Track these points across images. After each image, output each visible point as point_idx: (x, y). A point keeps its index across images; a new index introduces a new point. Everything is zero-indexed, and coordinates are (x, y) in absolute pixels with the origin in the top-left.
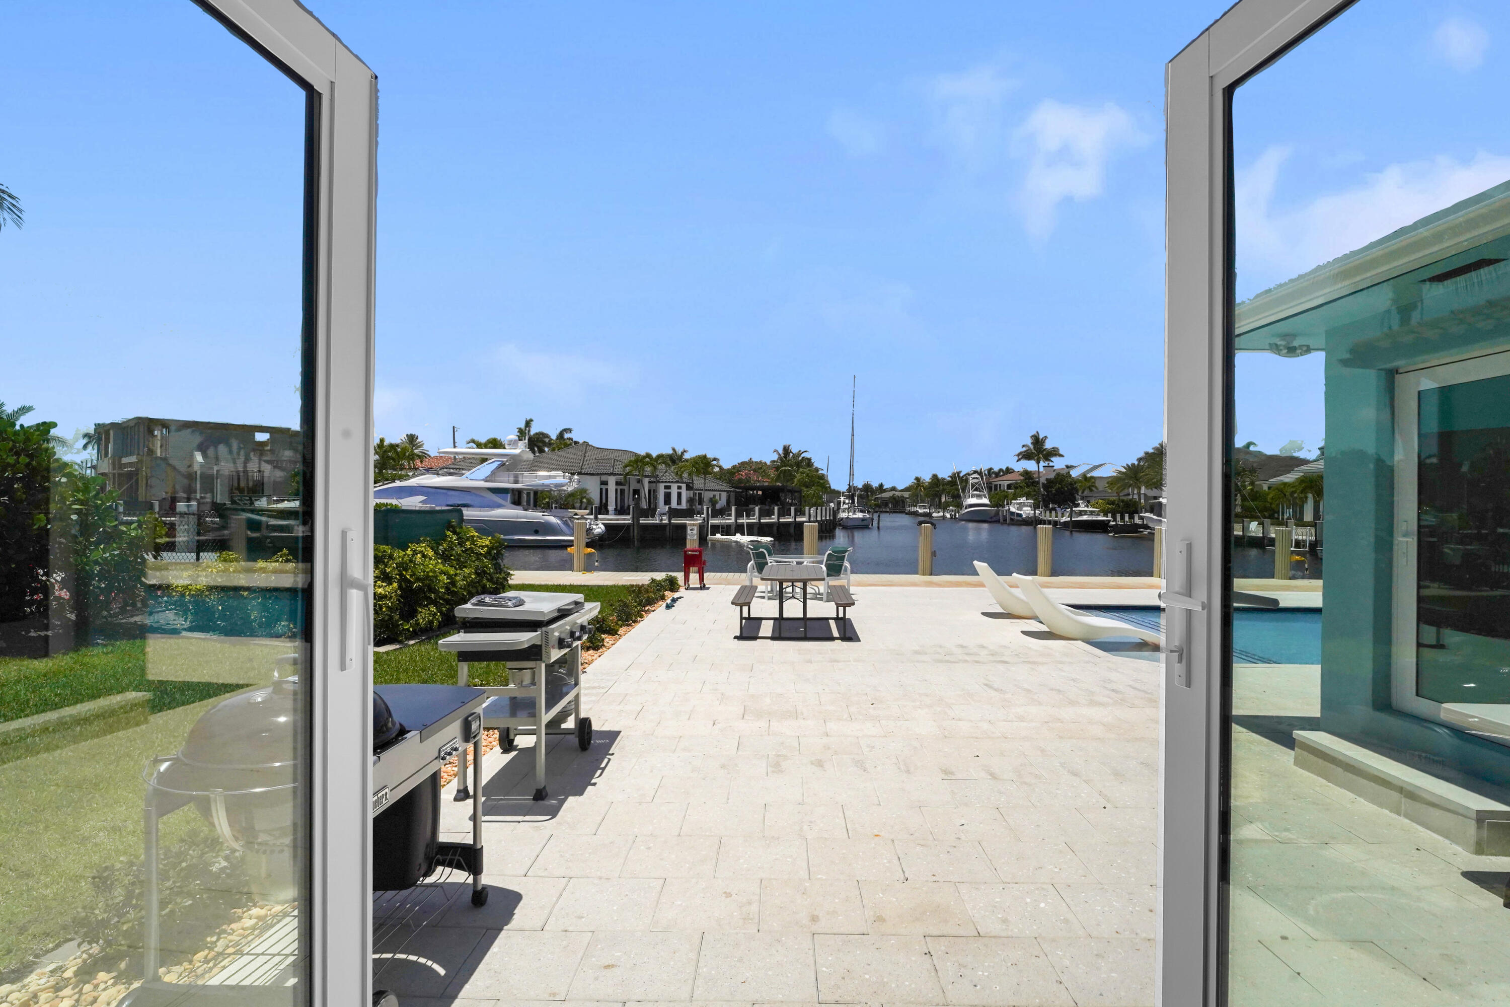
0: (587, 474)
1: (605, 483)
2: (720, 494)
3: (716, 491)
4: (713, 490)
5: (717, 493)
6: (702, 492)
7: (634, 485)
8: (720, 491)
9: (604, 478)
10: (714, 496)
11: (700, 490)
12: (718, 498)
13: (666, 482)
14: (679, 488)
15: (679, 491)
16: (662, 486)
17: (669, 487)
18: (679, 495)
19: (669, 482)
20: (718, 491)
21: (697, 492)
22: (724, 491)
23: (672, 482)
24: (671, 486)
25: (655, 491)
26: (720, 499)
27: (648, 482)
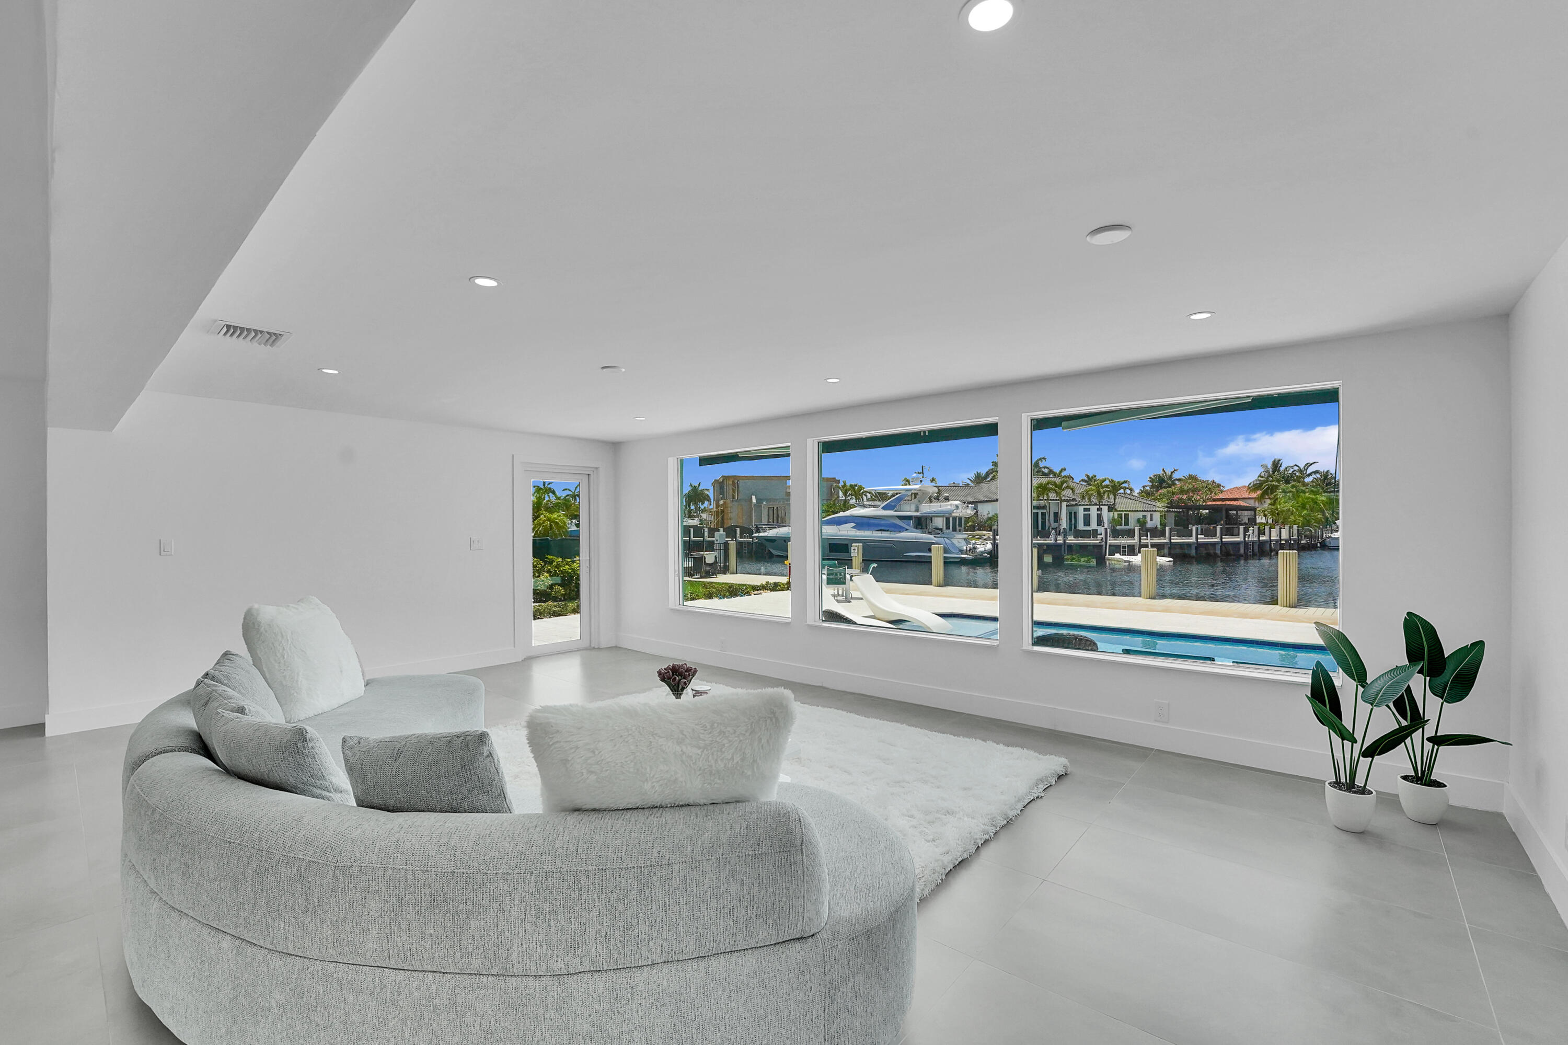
2: (1151, 515)
3: (1147, 511)
4: (1145, 511)
5: (1148, 514)
6: (1129, 513)
7: (1054, 509)
8: (1153, 511)
10: (1145, 517)
11: (1127, 511)
12: (1148, 519)
13: (1084, 505)
14: (1099, 509)
15: (1100, 512)
16: (1081, 509)
17: (1088, 510)
18: (1100, 516)
19: (1087, 505)
20: (1150, 511)
21: (1123, 513)
22: (1156, 511)
23: (1090, 505)
24: (1089, 508)
25: (1075, 513)
26: (1151, 520)
27: (1067, 506)
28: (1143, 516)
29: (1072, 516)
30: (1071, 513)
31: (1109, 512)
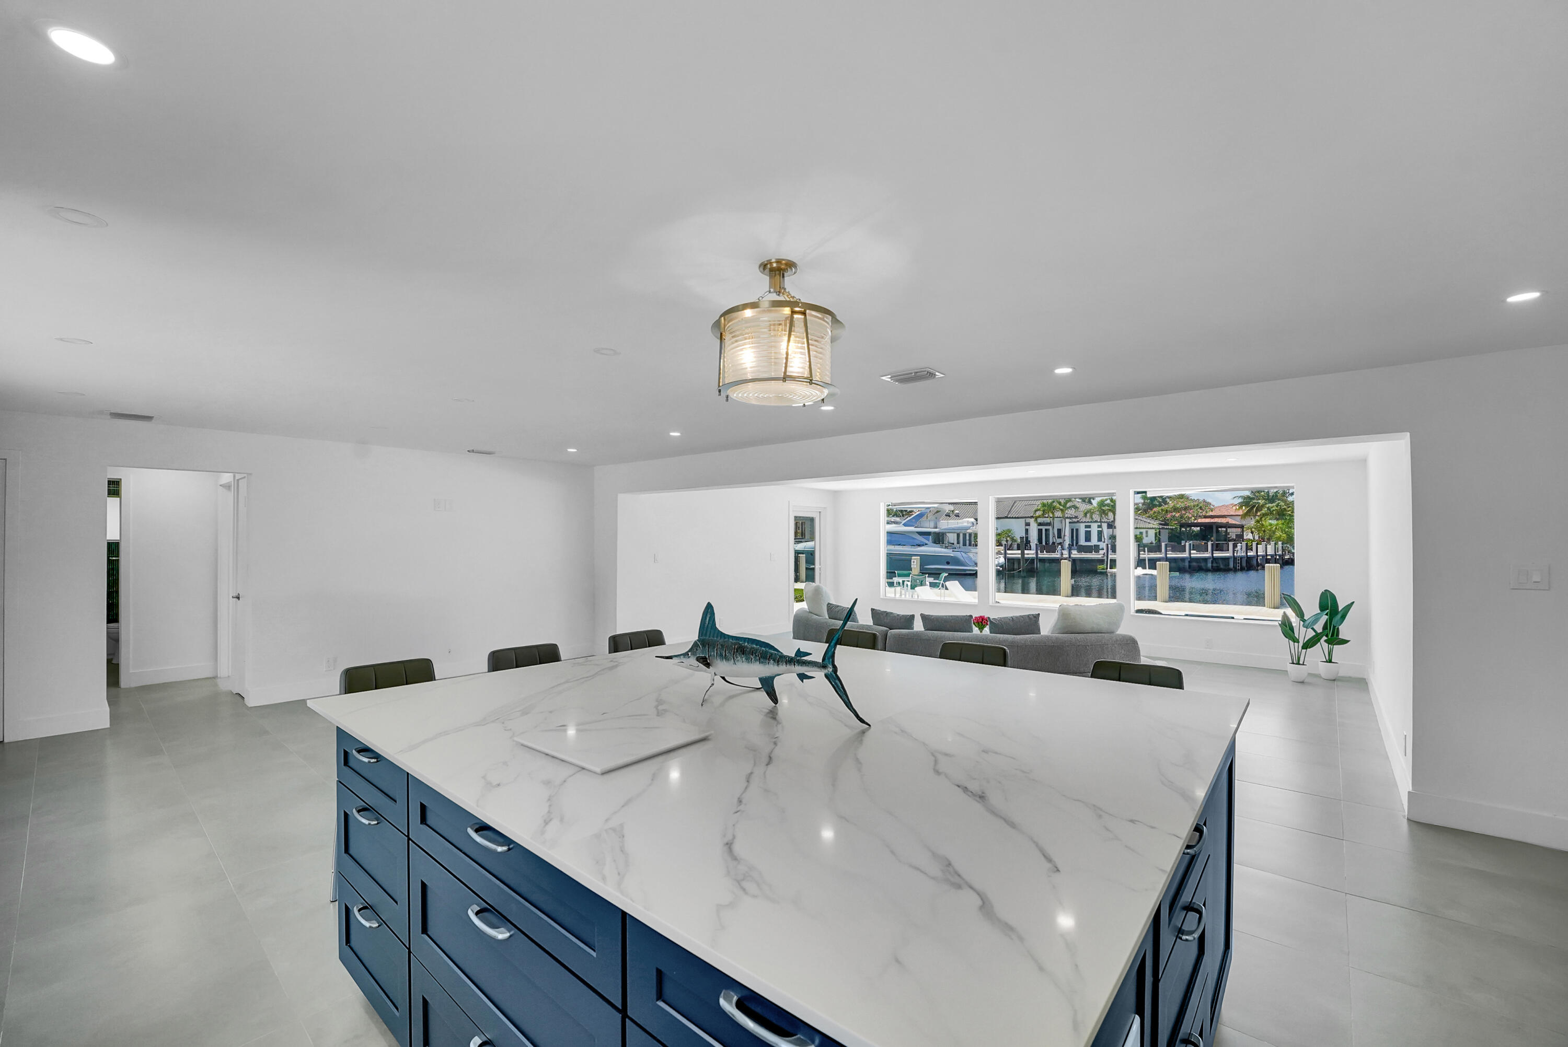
0: (1013, 518)
1: (1028, 524)
2: (1147, 532)
3: (1143, 528)
5: (1144, 531)
7: (1057, 525)
8: (1148, 528)
9: (1028, 520)
12: (1144, 535)
14: (1099, 526)
15: (1099, 529)
16: (1083, 526)
17: (1089, 527)
18: (1100, 533)
19: (1088, 522)
20: (1146, 528)
22: (1153, 528)
23: (1091, 522)
25: (1077, 530)
26: (1147, 536)
27: (1070, 523)
28: (1140, 532)
29: (1075, 534)
30: (1072, 530)
31: (1108, 528)
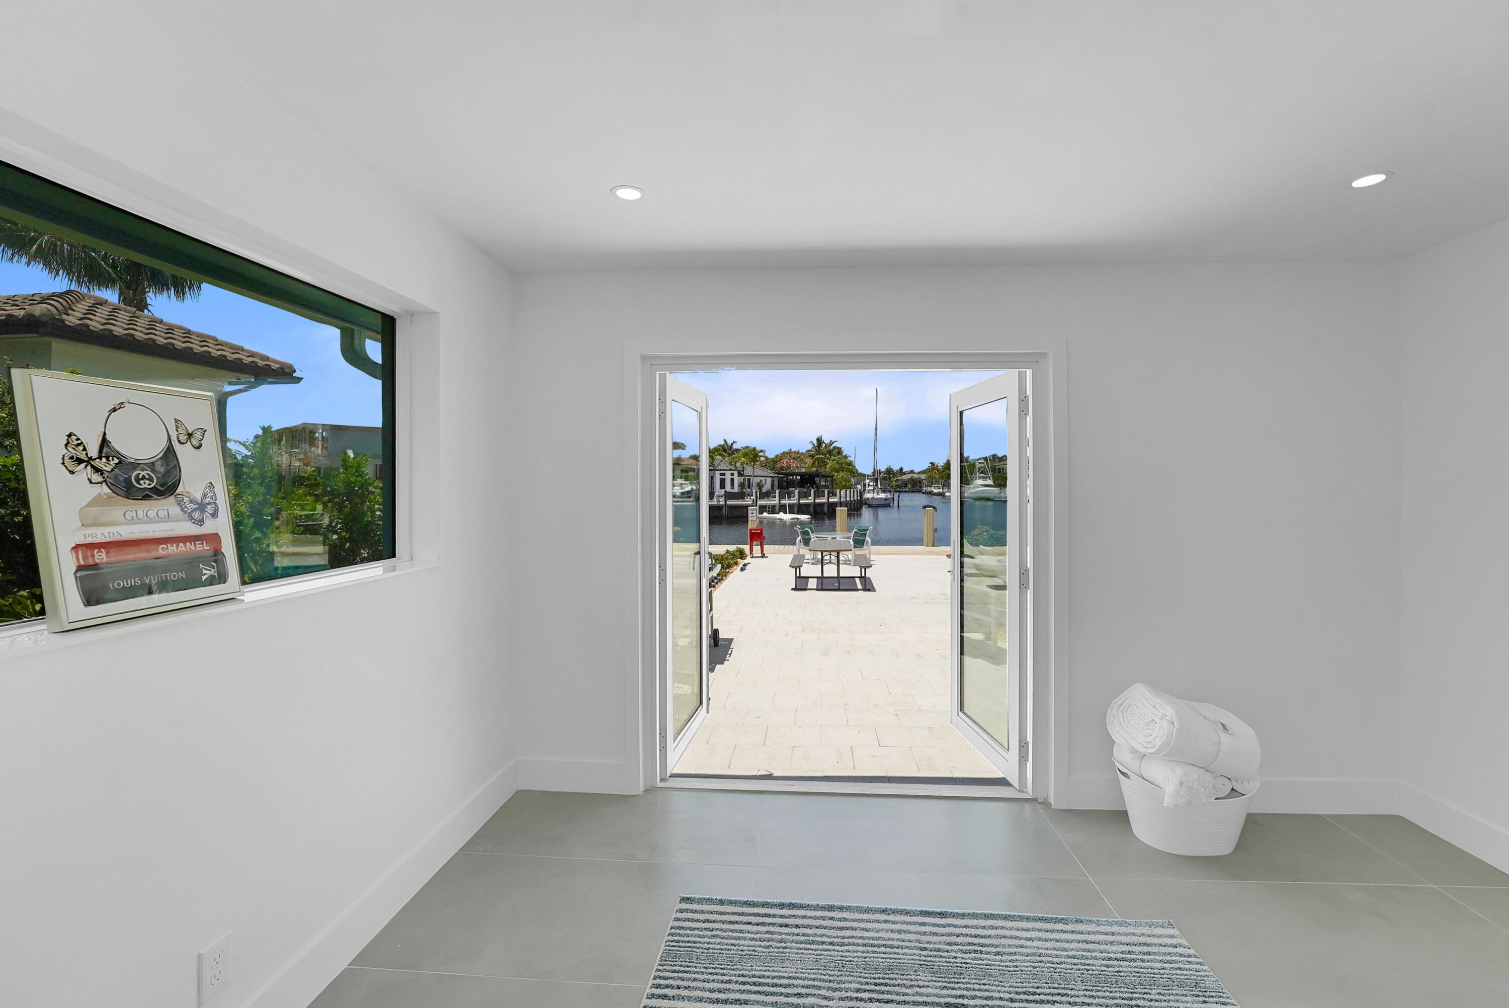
2: (765, 479)
3: (763, 476)
4: (759, 476)
5: (763, 479)
6: (751, 478)
8: (767, 477)
10: (761, 481)
11: (749, 476)
12: (764, 482)
13: (721, 470)
14: (732, 474)
15: (732, 477)
16: (718, 473)
17: (724, 474)
18: (732, 480)
19: (724, 470)
20: (765, 476)
21: (747, 478)
22: (769, 477)
23: (726, 470)
24: (725, 473)
25: (713, 477)
26: (766, 484)
29: (713, 480)
31: (738, 476)
